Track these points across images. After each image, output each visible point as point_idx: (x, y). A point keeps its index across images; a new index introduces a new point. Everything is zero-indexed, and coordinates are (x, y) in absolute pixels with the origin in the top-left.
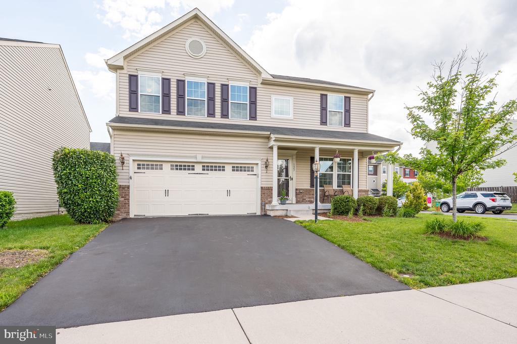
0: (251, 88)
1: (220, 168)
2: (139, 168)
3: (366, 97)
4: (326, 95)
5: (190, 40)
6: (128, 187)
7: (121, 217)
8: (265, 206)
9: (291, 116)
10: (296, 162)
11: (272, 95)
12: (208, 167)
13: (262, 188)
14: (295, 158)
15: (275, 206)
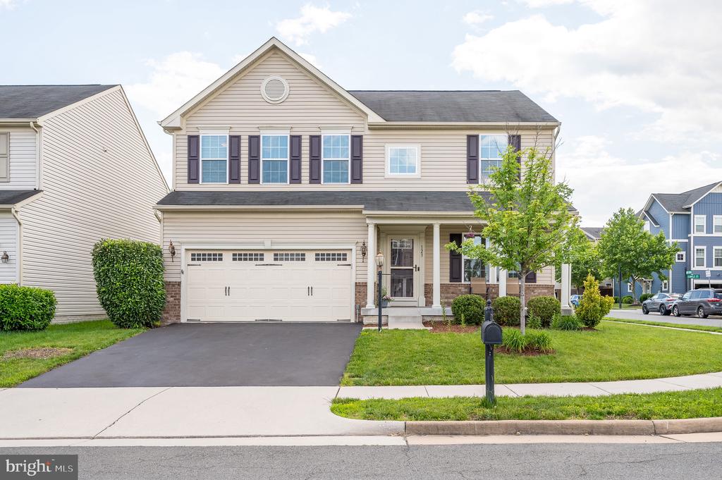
0: (353, 137)
1: (299, 256)
2: (193, 259)
3: (550, 132)
4: (477, 137)
5: (267, 80)
6: (179, 284)
7: (170, 322)
8: (360, 310)
9: (417, 174)
10: (426, 242)
11: (386, 145)
13: (356, 283)
14: (424, 236)
15: (370, 309)
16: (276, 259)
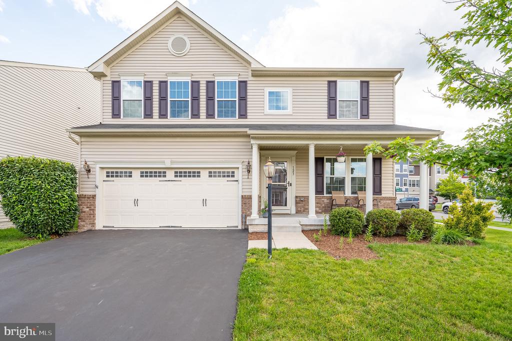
0: (240, 82)
1: (195, 174)
2: (108, 176)
3: (391, 79)
4: (335, 82)
5: (173, 38)
6: (94, 197)
7: (86, 229)
8: (246, 218)
9: (289, 111)
10: (297, 164)
11: (266, 88)
12: (181, 173)
13: (242, 196)
14: (295, 159)
15: (254, 219)
16: (176, 176)
